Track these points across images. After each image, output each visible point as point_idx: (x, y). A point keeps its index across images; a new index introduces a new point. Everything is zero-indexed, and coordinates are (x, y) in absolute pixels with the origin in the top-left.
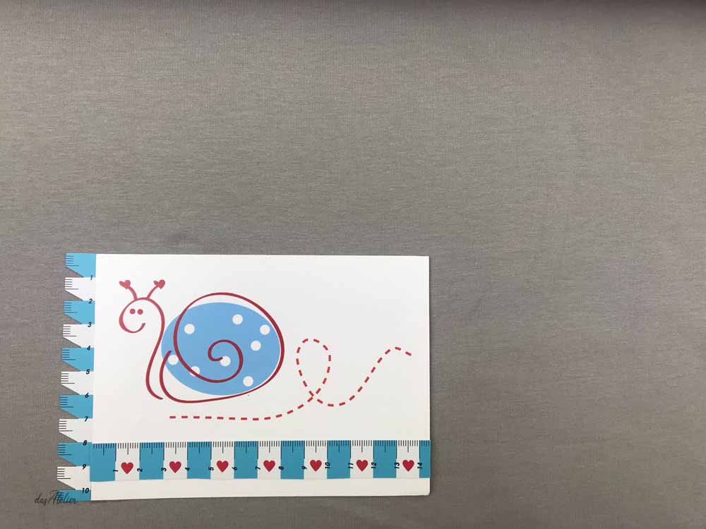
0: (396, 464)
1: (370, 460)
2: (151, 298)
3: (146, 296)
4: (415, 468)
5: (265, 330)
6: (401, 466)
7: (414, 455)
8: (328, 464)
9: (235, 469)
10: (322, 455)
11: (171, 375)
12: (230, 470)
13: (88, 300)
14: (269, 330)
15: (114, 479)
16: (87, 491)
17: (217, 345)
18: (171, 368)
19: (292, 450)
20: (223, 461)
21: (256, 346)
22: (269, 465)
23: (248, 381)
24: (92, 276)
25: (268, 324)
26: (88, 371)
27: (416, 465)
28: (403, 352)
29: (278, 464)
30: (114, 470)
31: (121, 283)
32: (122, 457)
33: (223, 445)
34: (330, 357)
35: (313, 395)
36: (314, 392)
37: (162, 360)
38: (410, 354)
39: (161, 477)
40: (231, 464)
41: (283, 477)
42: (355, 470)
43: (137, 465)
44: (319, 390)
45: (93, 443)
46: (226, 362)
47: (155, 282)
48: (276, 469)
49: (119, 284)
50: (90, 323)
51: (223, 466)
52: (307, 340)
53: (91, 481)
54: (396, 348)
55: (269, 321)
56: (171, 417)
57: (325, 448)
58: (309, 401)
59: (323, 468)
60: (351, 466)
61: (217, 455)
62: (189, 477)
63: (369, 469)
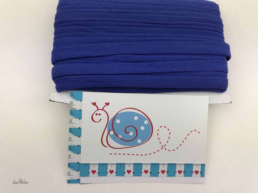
0: (192, 172)
1: (183, 170)
2: (104, 109)
3: (102, 109)
4: (199, 174)
5: (146, 122)
6: (194, 173)
7: (199, 169)
8: (167, 172)
9: (133, 173)
10: (165, 168)
11: (111, 139)
12: (131, 173)
13: (79, 109)
14: (148, 122)
15: (89, 176)
16: (79, 180)
17: (128, 128)
18: (111, 136)
19: (155, 166)
20: (129, 170)
21: (142, 128)
22: (146, 172)
23: (139, 141)
24: (81, 100)
25: (147, 120)
26: (79, 137)
27: (199, 172)
28: (197, 131)
29: (149, 171)
30: (89, 173)
31: (92, 103)
32: (92, 168)
33: (129, 164)
34: (170, 133)
35: (163, 147)
36: (163, 146)
37: (107, 133)
38: (199, 133)
39: (106, 176)
40: (132, 171)
41: (151, 176)
42: (177, 174)
43: (97, 171)
44: (166, 145)
45: (81, 163)
46: (131, 134)
47: (106, 103)
48: (148, 173)
49: (91, 104)
50: (80, 119)
51: (129, 172)
52: (161, 127)
53: (80, 176)
54: (195, 130)
55: (148, 119)
56: (110, 154)
57: (167, 166)
58: (161, 149)
59: (166, 173)
60: (176, 172)
61: (127, 168)
62: (116, 175)
63: (182, 174)
